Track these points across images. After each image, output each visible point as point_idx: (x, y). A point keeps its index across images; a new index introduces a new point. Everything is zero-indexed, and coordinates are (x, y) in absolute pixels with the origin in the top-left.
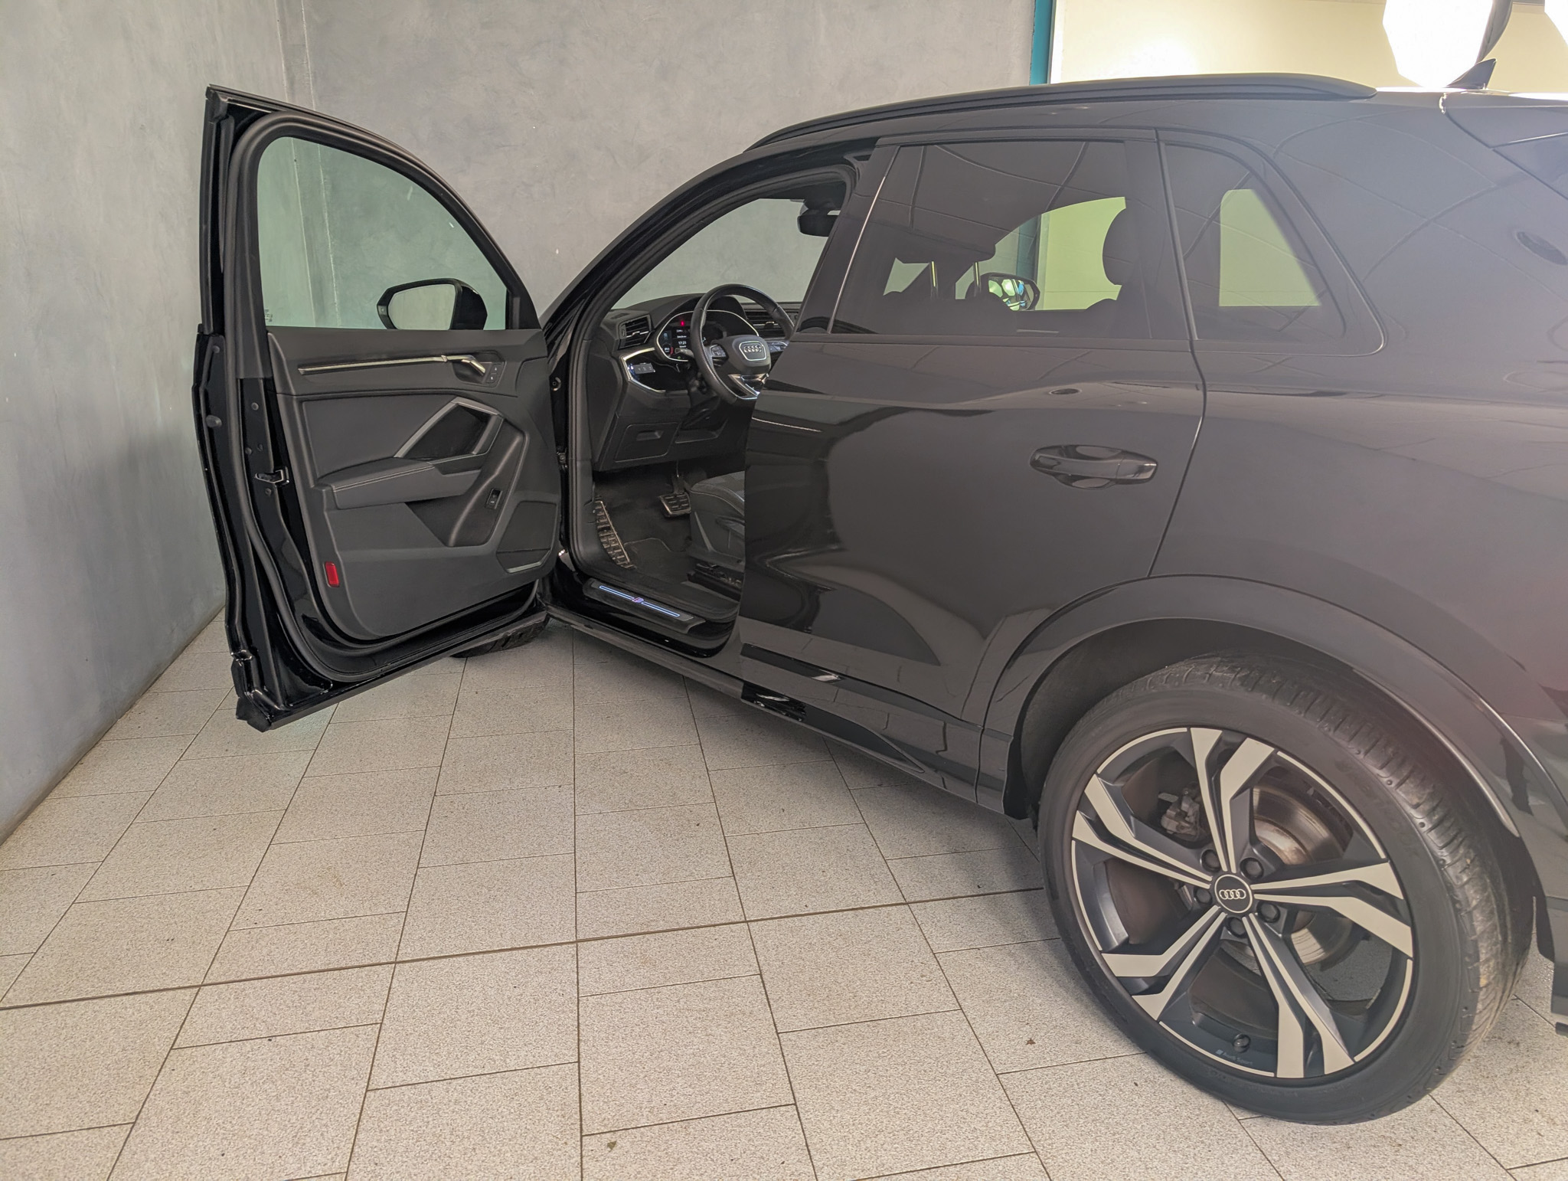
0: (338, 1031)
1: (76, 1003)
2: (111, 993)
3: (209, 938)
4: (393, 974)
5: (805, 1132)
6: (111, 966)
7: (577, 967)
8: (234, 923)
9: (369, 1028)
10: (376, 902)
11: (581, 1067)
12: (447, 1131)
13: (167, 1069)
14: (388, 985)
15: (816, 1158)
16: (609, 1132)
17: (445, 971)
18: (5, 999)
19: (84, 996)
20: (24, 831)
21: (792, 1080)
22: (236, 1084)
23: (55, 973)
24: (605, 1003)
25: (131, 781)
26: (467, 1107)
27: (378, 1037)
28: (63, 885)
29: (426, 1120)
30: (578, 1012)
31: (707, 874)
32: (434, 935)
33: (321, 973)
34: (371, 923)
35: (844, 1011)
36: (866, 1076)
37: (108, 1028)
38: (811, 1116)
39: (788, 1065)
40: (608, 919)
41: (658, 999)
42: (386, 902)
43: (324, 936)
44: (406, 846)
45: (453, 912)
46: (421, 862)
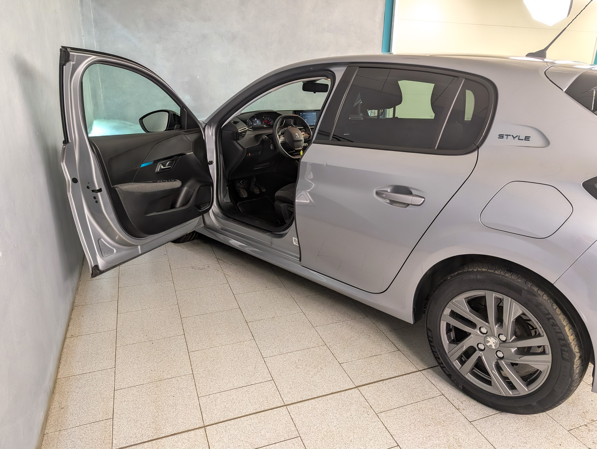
0: (283, 442)
1: (150, 443)
2: (164, 435)
3: (192, 402)
4: (288, 411)
6: (154, 421)
7: (365, 399)
8: (199, 393)
9: (296, 439)
14: (290, 417)
17: (310, 407)
18: (113, 444)
19: (152, 439)
20: (66, 355)
21: (492, 443)
23: (130, 428)
24: (389, 415)
25: (102, 326)
27: (303, 444)
28: (103, 381)
30: (381, 421)
31: (388, 350)
32: (293, 390)
33: (256, 414)
34: (261, 387)
39: (486, 437)
40: (362, 375)
42: (261, 376)
43: (244, 395)
44: (251, 348)
45: (294, 378)
46: (263, 355)
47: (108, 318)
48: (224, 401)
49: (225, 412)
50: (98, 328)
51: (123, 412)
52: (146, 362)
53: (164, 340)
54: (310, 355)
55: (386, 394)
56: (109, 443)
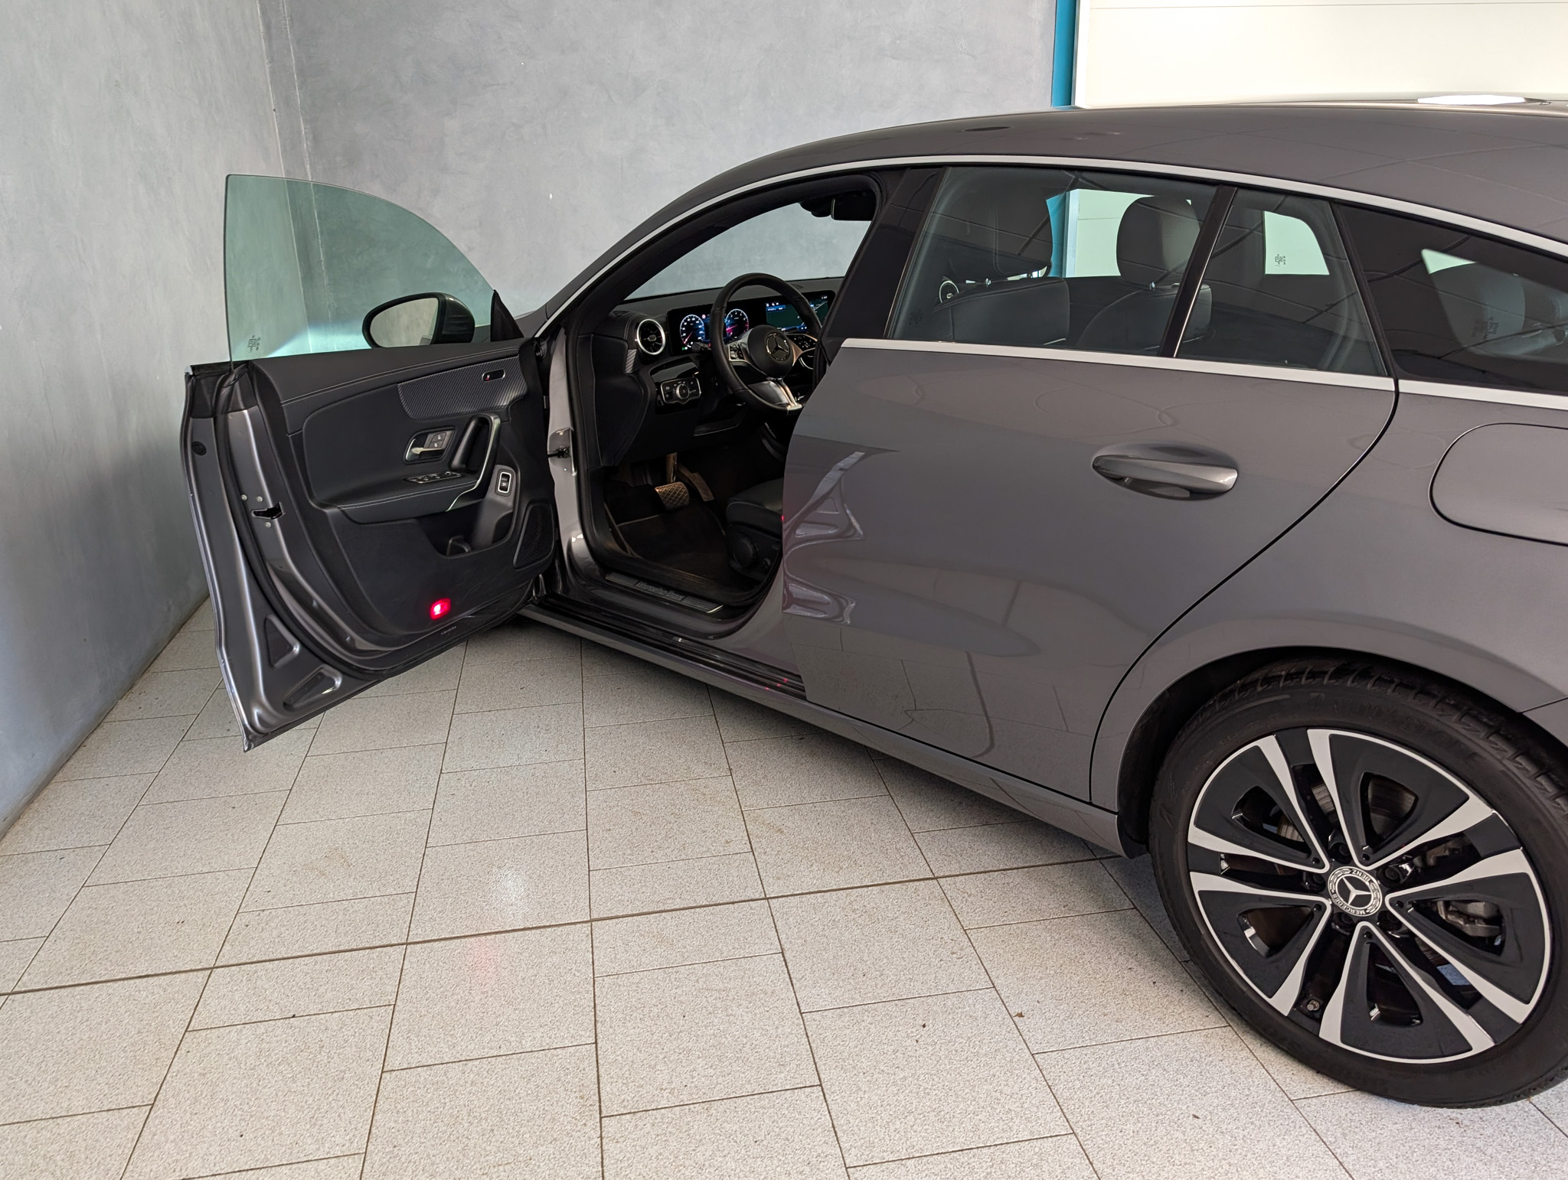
0: (351, 1013)
1: (90, 986)
2: (124, 976)
3: (219, 921)
4: (405, 955)
5: (832, 1114)
6: (122, 949)
7: (592, 947)
8: (243, 905)
9: (383, 1010)
10: (385, 883)
11: (599, 1049)
12: (465, 1112)
13: (183, 1052)
14: (400, 966)
15: (843, 1139)
16: (628, 1113)
19: (98, 980)
21: (816, 1060)
22: (252, 1066)
23: (67, 957)
24: (621, 983)
26: (484, 1088)
27: (392, 1018)
28: (71, 868)
29: (443, 1101)
30: (594, 993)
31: (724, 850)
32: (444, 915)
33: (332, 955)
34: (381, 904)
35: (870, 990)
36: (894, 1056)
37: (122, 1010)
38: (835, 1098)
39: (813, 1045)
40: (623, 897)
41: (676, 979)
42: (395, 882)
43: (333, 918)
44: (413, 825)
45: (463, 892)
46: (429, 841)
47: (157, 748)
48: (285, 924)
49: (272, 945)
51: (74, 928)
54: (534, 848)
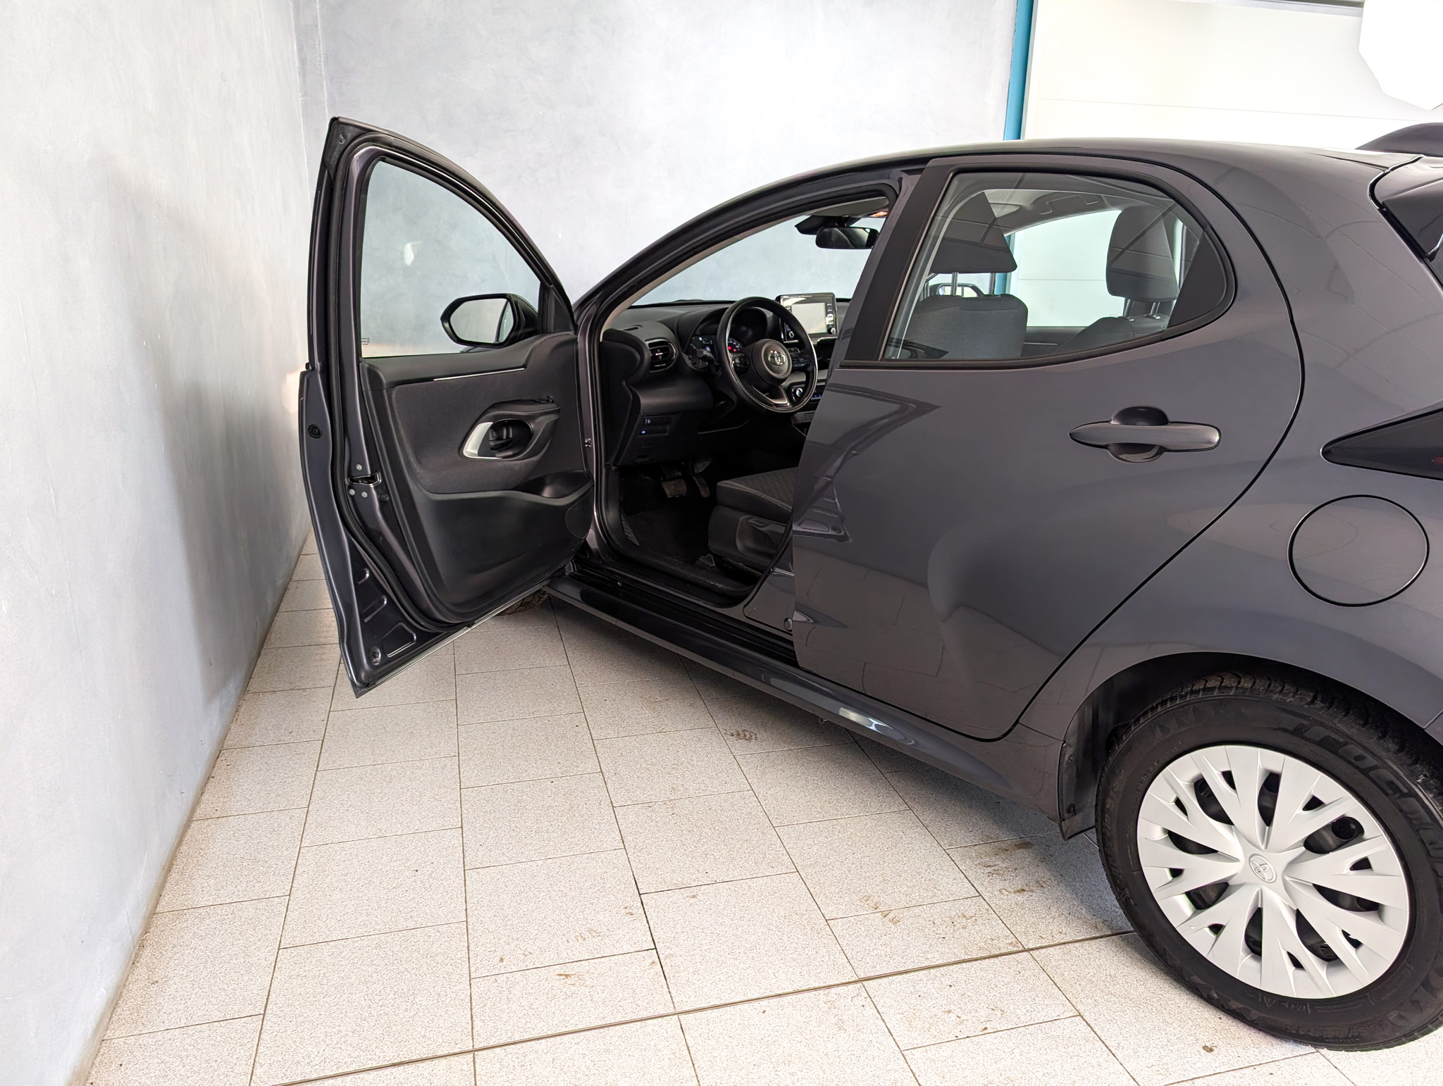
2: (375, 1065)
3: (454, 989)
7: (878, 1012)
8: (473, 969)
10: (617, 938)
14: (684, 1043)
17: (737, 1022)
18: (254, 1077)
20: (184, 860)
23: (298, 1040)
25: (276, 797)
28: (256, 926)
31: (952, 895)
32: (700, 977)
33: (602, 1030)
40: (879, 951)
44: (614, 868)
45: (706, 948)
46: (639, 888)
47: (294, 779)
48: (530, 991)
49: (529, 1020)
50: (267, 802)
51: (291, 1002)
52: (364, 887)
53: (411, 838)
54: (754, 893)
55: (934, 1002)
56: (245, 1074)
